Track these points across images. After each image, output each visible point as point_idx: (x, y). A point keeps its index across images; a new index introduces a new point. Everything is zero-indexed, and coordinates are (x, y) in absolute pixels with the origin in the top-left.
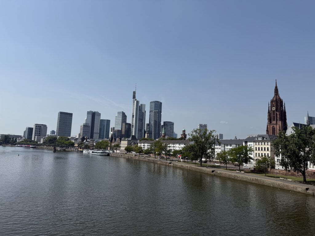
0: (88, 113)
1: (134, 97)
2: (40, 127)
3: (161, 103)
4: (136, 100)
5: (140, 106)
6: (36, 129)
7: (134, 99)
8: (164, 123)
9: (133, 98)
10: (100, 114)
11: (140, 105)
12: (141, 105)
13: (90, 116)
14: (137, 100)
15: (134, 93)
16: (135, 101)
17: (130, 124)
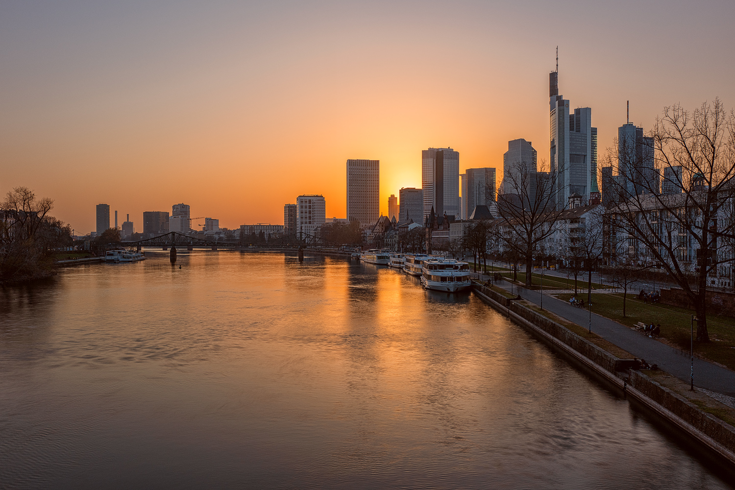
0: (425, 154)
1: (554, 89)
2: (310, 201)
4: (559, 98)
5: (571, 117)
6: (302, 207)
7: (555, 97)
9: (551, 95)
10: (457, 154)
12: (578, 111)
13: (431, 162)
14: (562, 98)
15: (553, 77)
16: (557, 103)
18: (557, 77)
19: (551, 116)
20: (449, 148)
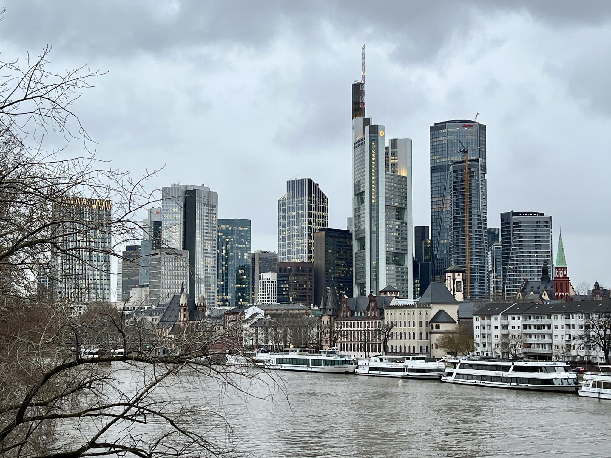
0: (167, 194)
1: (358, 109)
3: (482, 128)
4: (366, 122)
5: (387, 148)
7: (360, 120)
8: (505, 218)
9: (354, 116)
11: (387, 144)
12: (394, 143)
14: (373, 123)
15: (358, 90)
16: (367, 128)
17: (345, 235)
18: (363, 91)
19: (355, 148)
20: (203, 185)
